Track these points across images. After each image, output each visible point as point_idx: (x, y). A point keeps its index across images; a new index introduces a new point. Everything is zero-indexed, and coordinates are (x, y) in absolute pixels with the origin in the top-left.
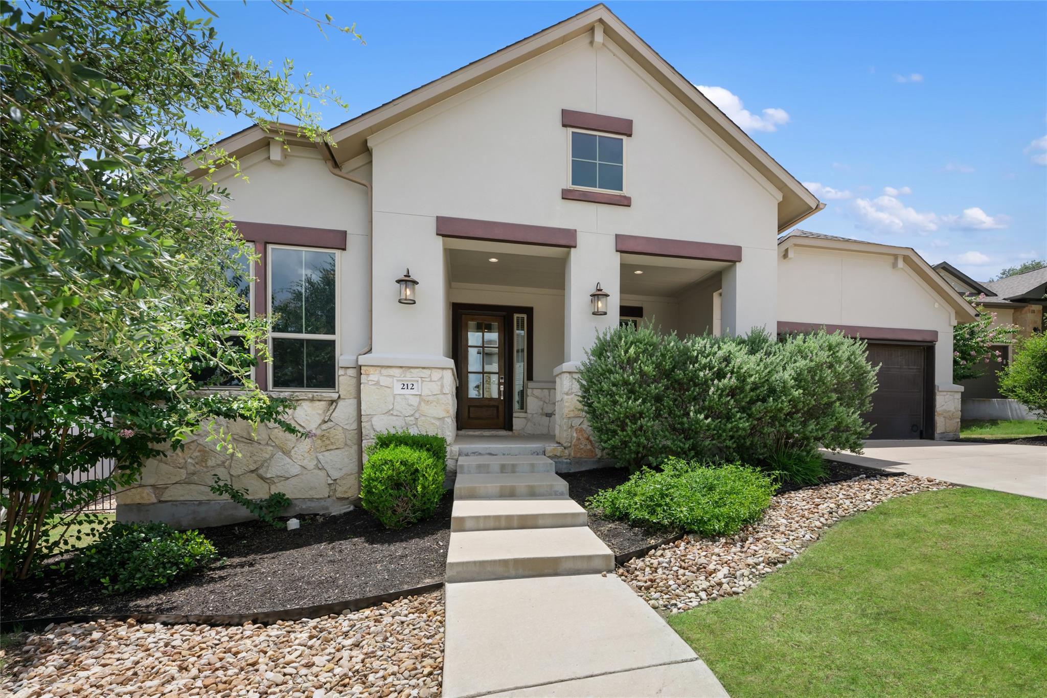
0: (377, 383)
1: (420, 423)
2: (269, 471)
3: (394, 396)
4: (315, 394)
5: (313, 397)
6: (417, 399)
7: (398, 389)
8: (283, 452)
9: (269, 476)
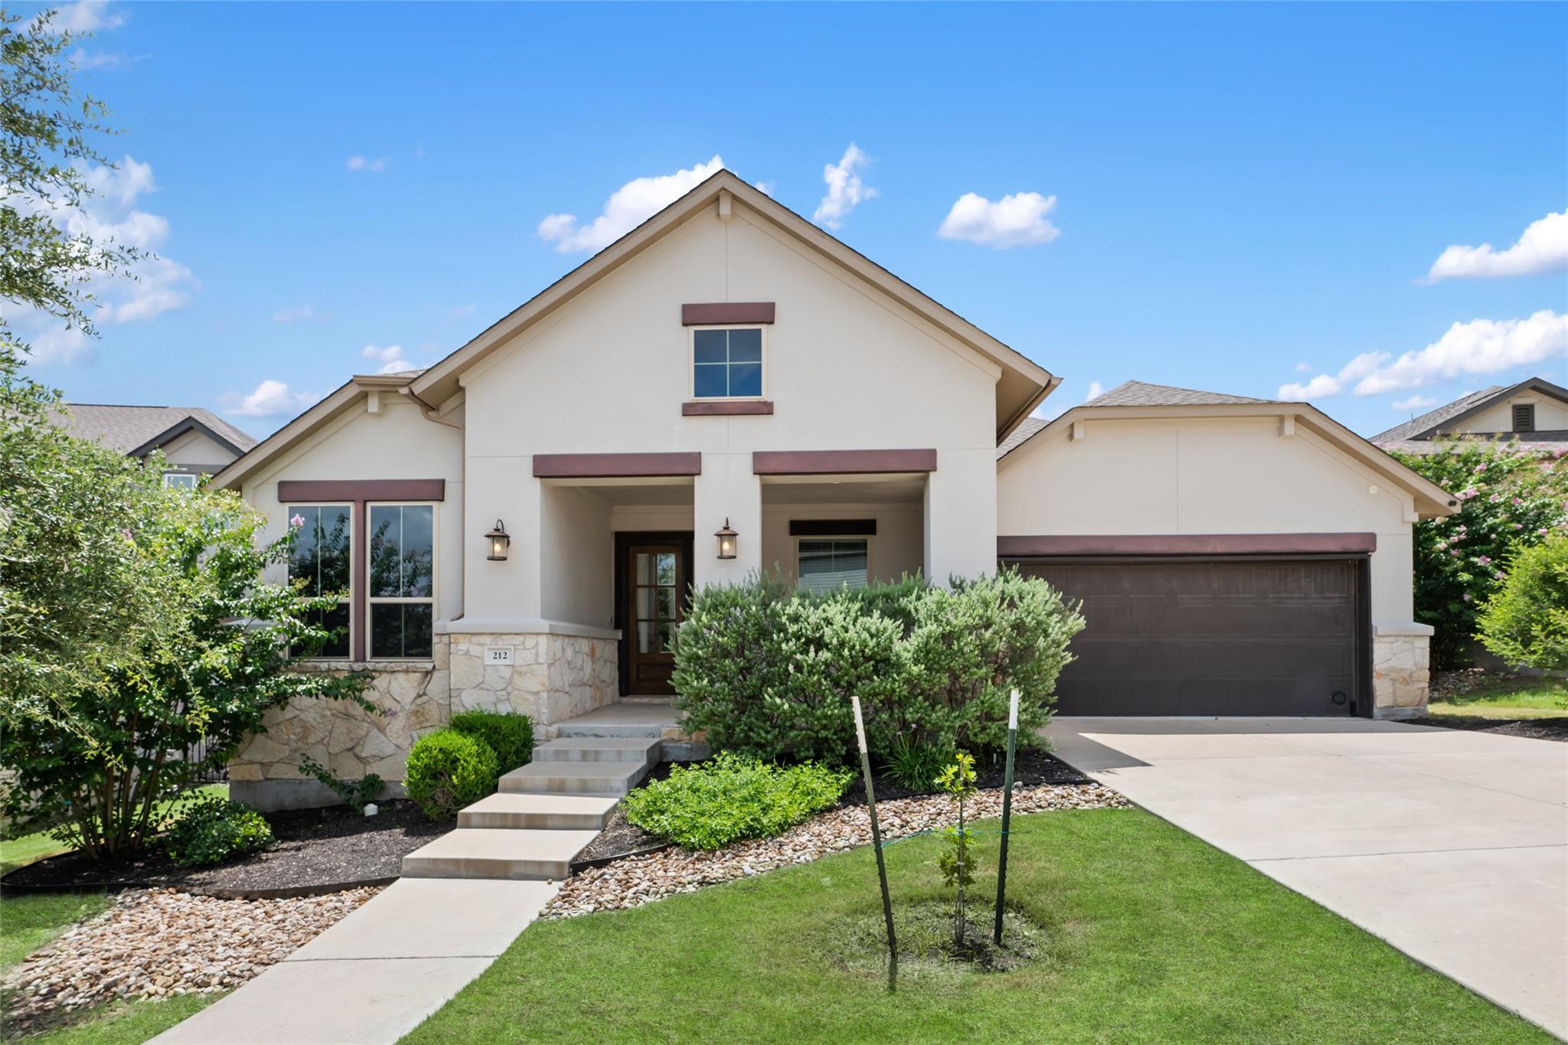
0: (467, 652)
1: (512, 698)
2: (365, 750)
3: (485, 667)
4: (410, 665)
5: (408, 668)
6: (510, 670)
7: (489, 659)
8: (379, 729)
9: (364, 755)
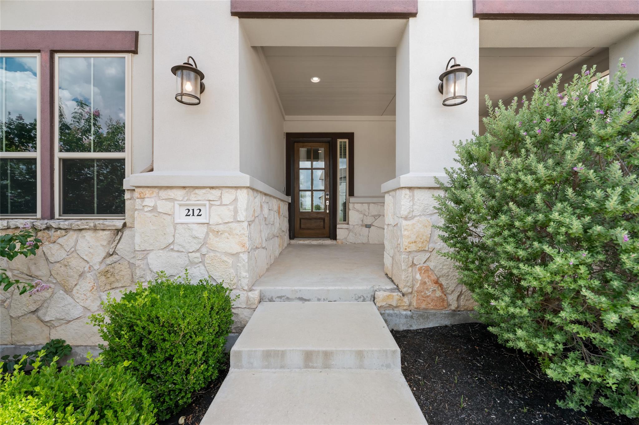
0: (154, 209)
1: (207, 261)
2: (49, 313)
3: (175, 225)
4: (97, 222)
5: (95, 226)
6: (204, 229)
7: (180, 216)
8: (66, 291)
9: (47, 319)
